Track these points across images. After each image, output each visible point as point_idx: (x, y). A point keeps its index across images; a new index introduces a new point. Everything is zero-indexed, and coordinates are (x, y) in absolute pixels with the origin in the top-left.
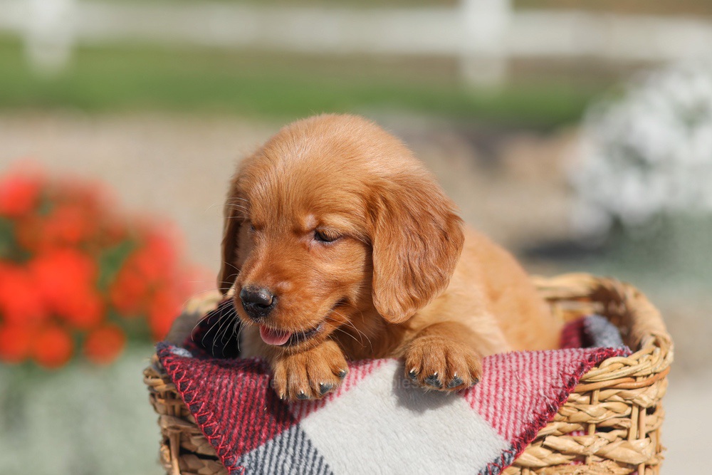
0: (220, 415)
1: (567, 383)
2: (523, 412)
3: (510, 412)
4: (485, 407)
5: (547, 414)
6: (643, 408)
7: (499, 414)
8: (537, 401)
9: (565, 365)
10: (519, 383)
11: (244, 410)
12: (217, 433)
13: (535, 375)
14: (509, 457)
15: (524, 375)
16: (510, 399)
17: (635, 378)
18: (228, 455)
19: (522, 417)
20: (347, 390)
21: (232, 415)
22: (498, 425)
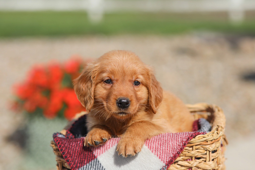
0: (72, 155)
1: (183, 144)
2: (169, 154)
3: (165, 154)
4: (157, 152)
5: (177, 155)
6: (211, 151)
7: (161, 154)
8: (174, 150)
9: (183, 138)
10: (168, 144)
11: (79, 154)
12: (71, 162)
13: (173, 141)
14: (165, 168)
15: (169, 141)
16: (165, 149)
17: (207, 141)
18: (74, 169)
19: (169, 155)
20: (112, 147)
21: (75, 156)
22: (161, 158)
